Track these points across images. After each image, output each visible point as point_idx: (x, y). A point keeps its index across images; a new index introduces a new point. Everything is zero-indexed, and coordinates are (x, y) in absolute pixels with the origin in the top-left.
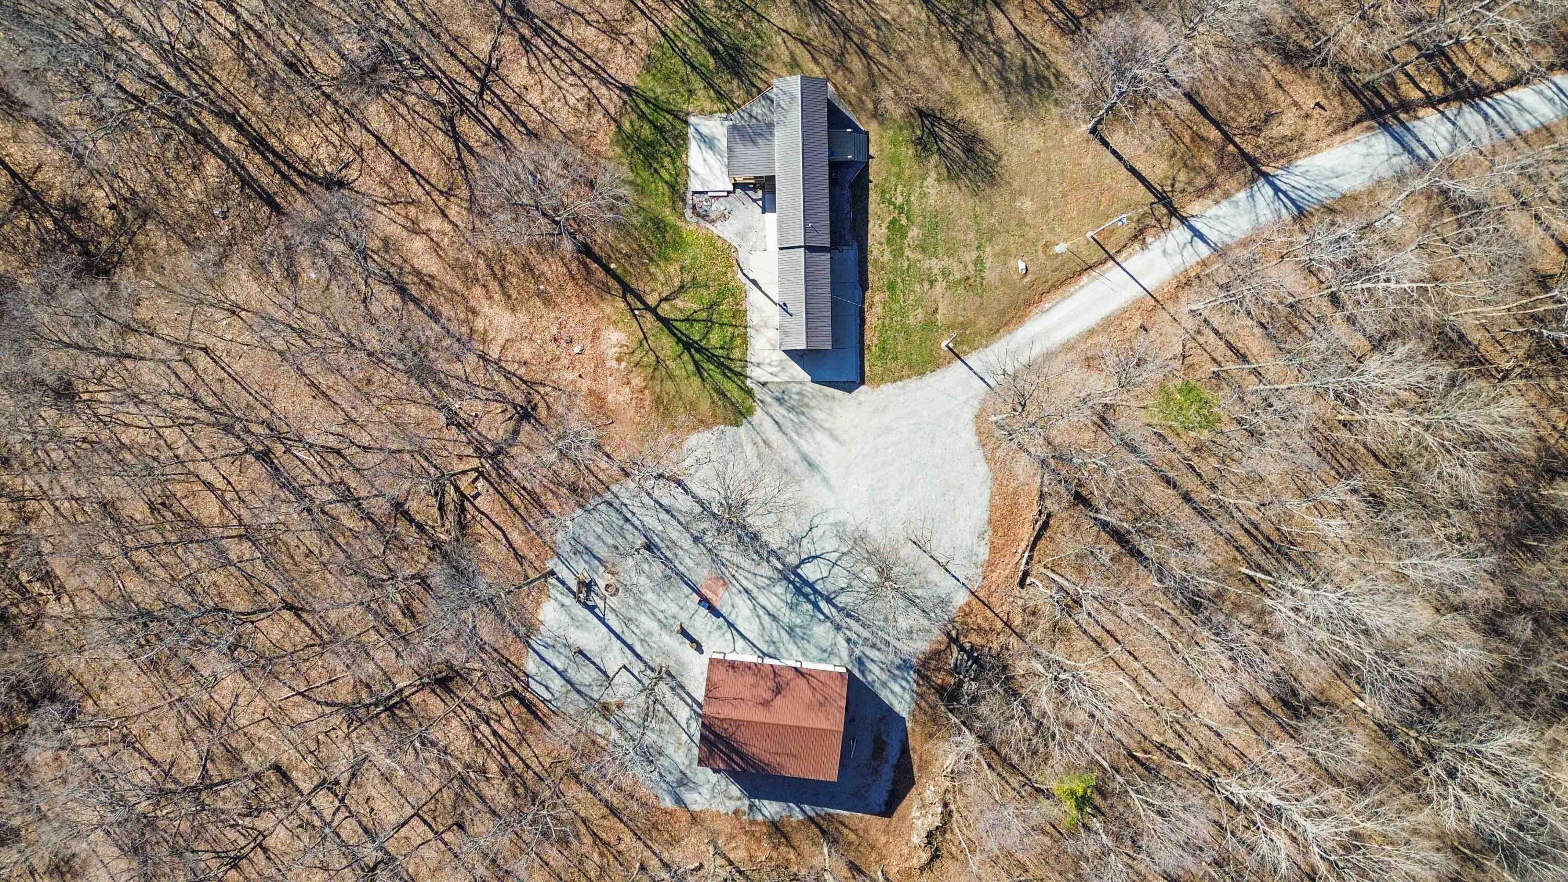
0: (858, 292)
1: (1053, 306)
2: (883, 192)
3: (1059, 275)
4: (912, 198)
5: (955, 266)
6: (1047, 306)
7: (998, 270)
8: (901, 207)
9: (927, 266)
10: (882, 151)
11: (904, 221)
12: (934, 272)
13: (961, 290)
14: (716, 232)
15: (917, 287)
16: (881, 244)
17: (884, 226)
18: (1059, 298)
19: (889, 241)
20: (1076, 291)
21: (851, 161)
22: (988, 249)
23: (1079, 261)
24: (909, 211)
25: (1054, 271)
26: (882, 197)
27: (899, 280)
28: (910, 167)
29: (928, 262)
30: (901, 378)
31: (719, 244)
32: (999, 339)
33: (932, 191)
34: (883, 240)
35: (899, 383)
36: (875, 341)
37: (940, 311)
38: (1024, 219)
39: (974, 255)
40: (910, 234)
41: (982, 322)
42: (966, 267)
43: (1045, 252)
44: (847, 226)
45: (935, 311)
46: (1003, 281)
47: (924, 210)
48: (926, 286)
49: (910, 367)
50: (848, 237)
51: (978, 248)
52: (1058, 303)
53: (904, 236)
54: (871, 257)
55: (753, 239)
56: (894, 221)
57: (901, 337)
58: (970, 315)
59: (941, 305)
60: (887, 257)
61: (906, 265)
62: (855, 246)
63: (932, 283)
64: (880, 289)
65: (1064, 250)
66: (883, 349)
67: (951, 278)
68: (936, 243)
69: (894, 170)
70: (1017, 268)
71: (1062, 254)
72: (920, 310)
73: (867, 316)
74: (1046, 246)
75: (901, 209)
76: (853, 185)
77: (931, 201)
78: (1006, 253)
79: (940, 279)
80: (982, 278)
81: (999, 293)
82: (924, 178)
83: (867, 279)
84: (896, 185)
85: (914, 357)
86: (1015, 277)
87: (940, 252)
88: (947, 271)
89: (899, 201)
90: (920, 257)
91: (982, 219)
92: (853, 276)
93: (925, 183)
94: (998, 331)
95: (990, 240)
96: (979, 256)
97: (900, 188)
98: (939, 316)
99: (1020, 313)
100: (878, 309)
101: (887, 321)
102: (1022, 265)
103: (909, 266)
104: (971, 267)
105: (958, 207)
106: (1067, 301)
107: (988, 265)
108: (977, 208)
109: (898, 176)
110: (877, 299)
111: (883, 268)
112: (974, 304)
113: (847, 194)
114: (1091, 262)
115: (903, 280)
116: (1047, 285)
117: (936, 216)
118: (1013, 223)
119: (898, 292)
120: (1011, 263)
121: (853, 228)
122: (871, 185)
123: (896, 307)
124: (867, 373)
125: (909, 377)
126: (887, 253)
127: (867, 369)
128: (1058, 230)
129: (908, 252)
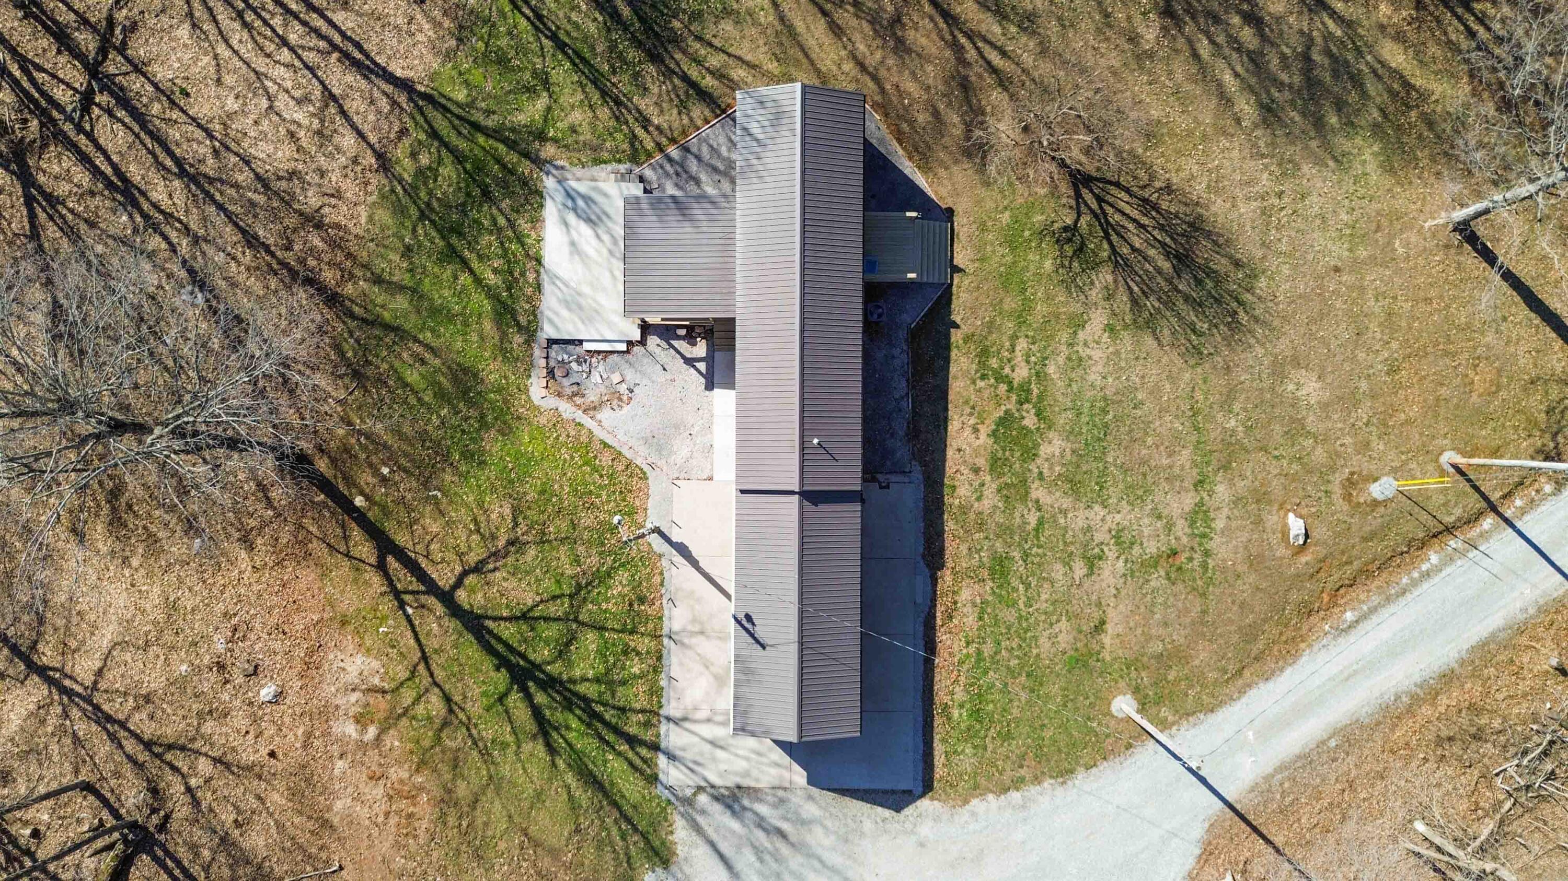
0: (921, 581)
1: (1364, 617)
2: (984, 353)
3: (1379, 548)
4: (1051, 369)
5: (1148, 526)
6: (1349, 616)
7: (1244, 536)
8: (1025, 389)
9: (1081, 523)
10: (982, 260)
11: (1030, 421)
12: (1099, 537)
13: (1157, 580)
14: (599, 433)
15: (1058, 572)
16: (976, 470)
17: (984, 430)
18: (1375, 599)
19: (996, 465)
20: (1415, 583)
21: (912, 282)
22: (1220, 488)
23: (1424, 517)
24: (1041, 398)
25: (1365, 539)
26: (982, 364)
27: (1016, 554)
28: (1049, 298)
29: (1081, 514)
30: (1017, 784)
31: (605, 460)
32: (1242, 692)
33: (1097, 354)
34: (981, 462)
35: (1015, 796)
36: (960, 695)
37: (1109, 627)
38: (1301, 422)
39: (1189, 500)
40: (1045, 450)
41: (1203, 655)
42: (1169, 527)
43: (1348, 497)
44: (900, 427)
45: (1099, 627)
46: (1255, 561)
47: (1078, 395)
48: (1080, 569)
49: (1040, 758)
50: (902, 451)
51: (1199, 484)
52: (1374, 610)
53: (1030, 454)
54: (952, 501)
55: (681, 449)
56: (1006, 421)
57: (1019, 688)
58: (1179, 636)
59: (1111, 614)
60: (990, 500)
61: (1033, 519)
62: (917, 474)
63: (1092, 562)
64: (973, 575)
65: (1390, 493)
66: (976, 714)
67: (1136, 550)
68: (1104, 473)
69: (1011, 303)
70: (1285, 532)
71: (1385, 503)
72: (1064, 624)
73: (942, 637)
74: (1350, 483)
75: (1023, 393)
76: (914, 335)
77: (1094, 377)
78: (1261, 497)
79: (1111, 553)
80: (1207, 553)
81: (1243, 589)
82: (1077, 323)
83: (942, 550)
84: (1014, 338)
85: (1048, 734)
86: (1281, 551)
87: (1113, 493)
88: (1127, 537)
89: (1021, 373)
90: (1066, 503)
91: (1210, 418)
92: (913, 543)
93: (1081, 335)
94: (1240, 672)
95: (1226, 467)
96: (1201, 504)
97: (1022, 344)
98: (1107, 640)
99: (1290, 633)
100: (968, 619)
101: (988, 650)
102: (1296, 526)
103: (1041, 522)
104: (1181, 528)
105: (1155, 391)
106: (1392, 608)
107: (1219, 524)
108: (1199, 396)
109: (1021, 318)
110: (965, 595)
111: (981, 525)
112: (1187, 611)
113: (901, 357)
114: (1449, 520)
115: (1026, 556)
116: (1349, 571)
117: (1105, 411)
118: (1278, 429)
119: (1015, 582)
120: (1272, 520)
121: (914, 434)
122: (956, 337)
123: (1009, 615)
124: (939, 771)
125: (1037, 780)
126: (990, 491)
127: (939, 760)
128: (1378, 446)
129: (1038, 492)
